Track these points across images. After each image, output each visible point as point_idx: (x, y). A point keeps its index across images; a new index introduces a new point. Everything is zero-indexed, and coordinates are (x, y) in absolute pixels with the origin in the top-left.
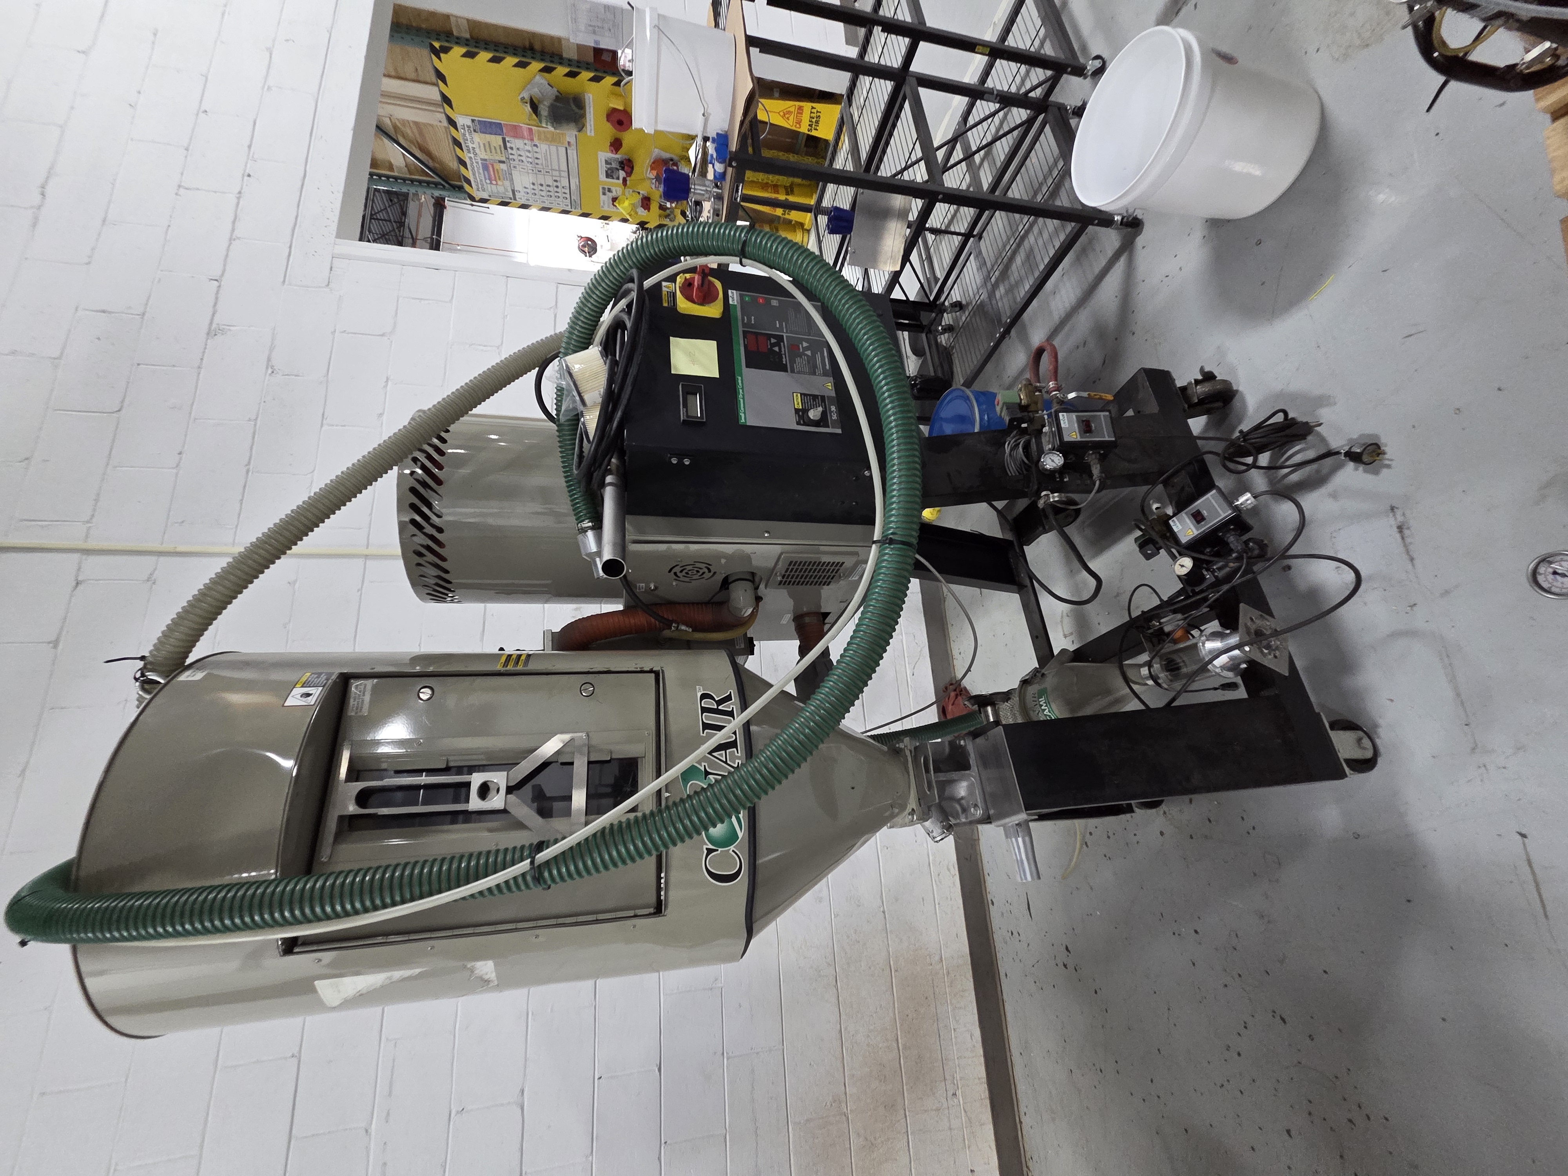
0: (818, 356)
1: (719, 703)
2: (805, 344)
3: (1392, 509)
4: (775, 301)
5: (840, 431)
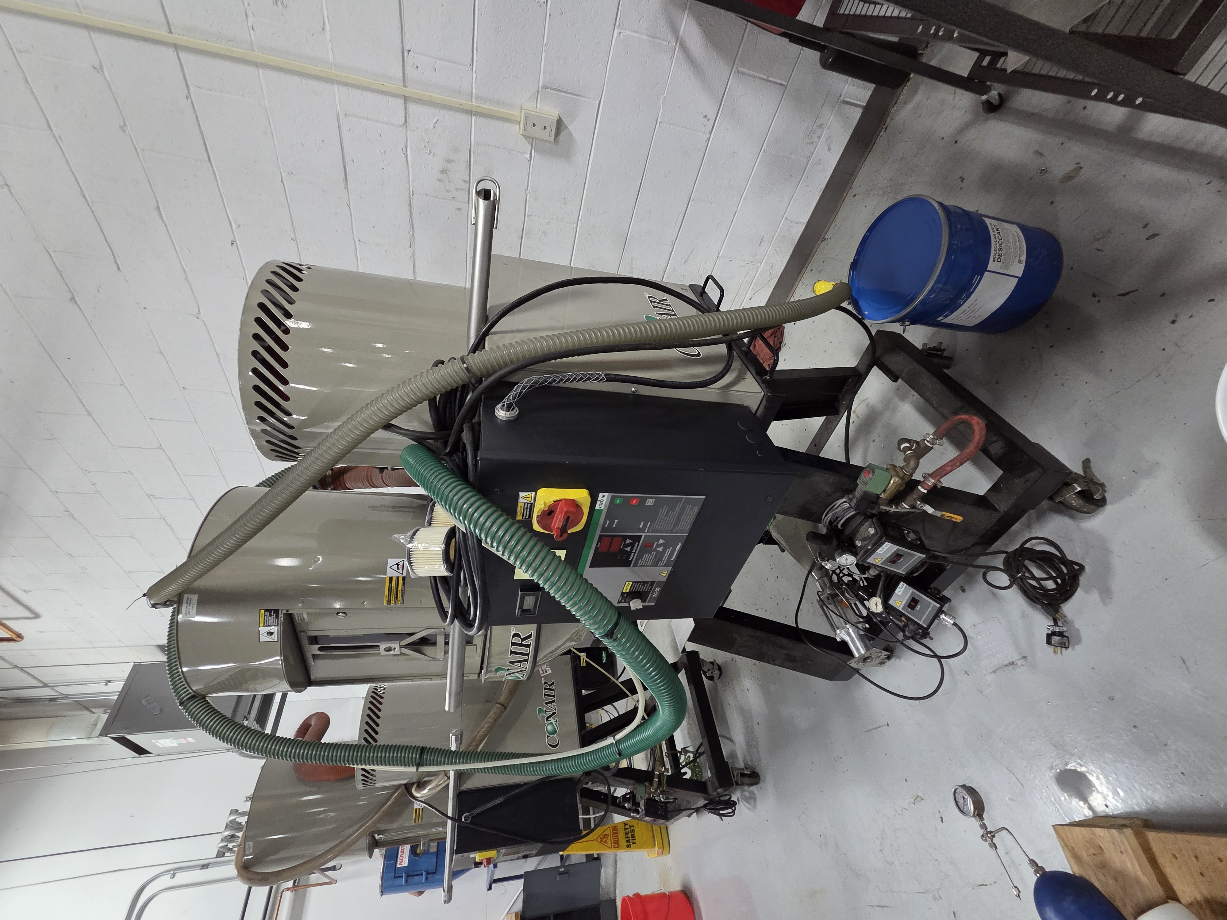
0: (668, 551)
1: (523, 640)
2: (661, 541)
3: (1024, 657)
4: (651, 500)
5: (653, 604)
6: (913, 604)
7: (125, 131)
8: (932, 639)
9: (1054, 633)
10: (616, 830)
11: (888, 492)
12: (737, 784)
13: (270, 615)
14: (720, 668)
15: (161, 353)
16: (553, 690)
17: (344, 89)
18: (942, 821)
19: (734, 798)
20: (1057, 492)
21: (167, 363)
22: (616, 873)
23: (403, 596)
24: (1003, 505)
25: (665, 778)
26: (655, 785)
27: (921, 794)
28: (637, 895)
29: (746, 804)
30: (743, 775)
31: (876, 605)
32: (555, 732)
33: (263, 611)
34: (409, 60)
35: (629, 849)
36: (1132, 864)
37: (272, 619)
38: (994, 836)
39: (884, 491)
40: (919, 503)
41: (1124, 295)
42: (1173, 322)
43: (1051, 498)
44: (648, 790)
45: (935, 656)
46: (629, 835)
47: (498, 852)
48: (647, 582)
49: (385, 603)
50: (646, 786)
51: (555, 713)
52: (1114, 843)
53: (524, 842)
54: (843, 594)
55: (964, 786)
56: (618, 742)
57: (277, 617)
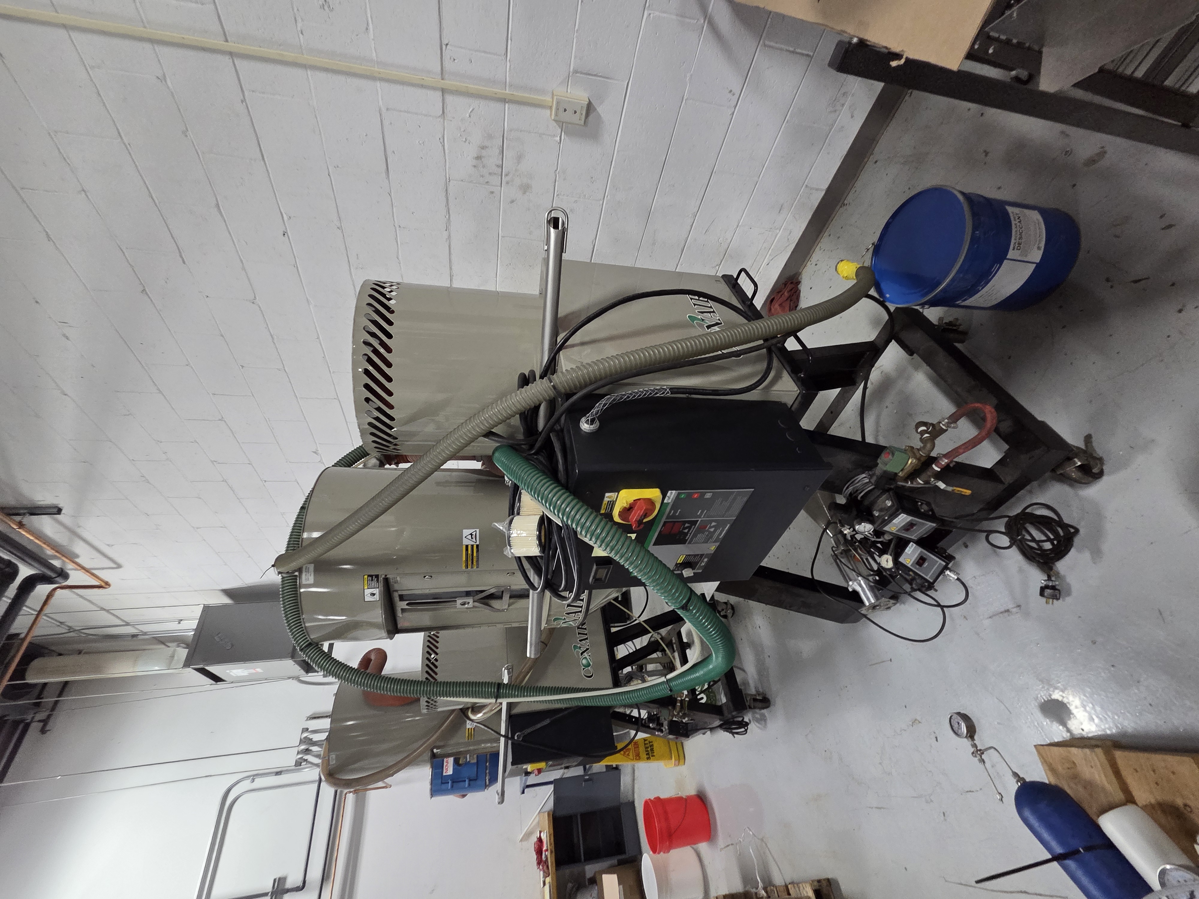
0: (718, 531)
2: (713, 524)
3: (1019, 606)
4: (709, 494)
5: (700, 571)
6: (921, 561)
7: (186, 136)
8: (936, 590)
9: (1047, 587)
10: (638, 744)
11: (905, 471)
12: (750, 708)
13: (372, 580)
14: (733, 608)
15: (222, 336)
16: (585, 629)
17: (385, 85)
18: (937, 740)
19: (746, 719)
20: (1060, 465)
21: (228, 344)
22: (634, 780)
23: (477, 561)
24: (1008, 477)
25: (687, 703)
26: (678, 709)
27: (919, 718)
28: (658, 799)
29: (757, 724)
30: (755, 700)
31: (887, 561)
32: (588, 665)
33: (366, 577)
34: (447, 54)
35: (649, 761)
36: (1100, 777)
37: (374, 583)
38: (983, 753)
39: (902, 470)
40: (932, 479)
41: (1136, 282)
42: (1180, 311)
43: (1053, 470)
44: (671, 713)
45: (939, 605)
46: (649, 749)
47: (547, 764)
48: (698, 555)
49: (464, 568)
50: (669, 709)
51: (588, 649)
52: (1086, 760)
53: (570, 756)
54: (856, 550)
55: (959, 714)
56: (668, 681)
57: (378, 581)
